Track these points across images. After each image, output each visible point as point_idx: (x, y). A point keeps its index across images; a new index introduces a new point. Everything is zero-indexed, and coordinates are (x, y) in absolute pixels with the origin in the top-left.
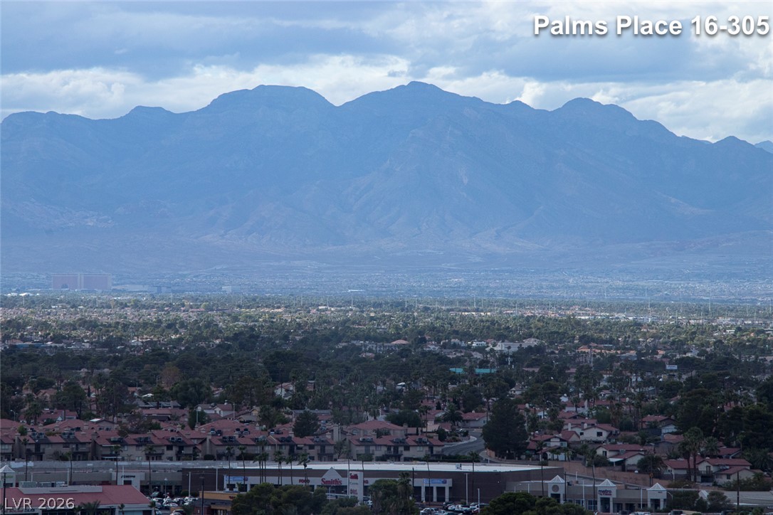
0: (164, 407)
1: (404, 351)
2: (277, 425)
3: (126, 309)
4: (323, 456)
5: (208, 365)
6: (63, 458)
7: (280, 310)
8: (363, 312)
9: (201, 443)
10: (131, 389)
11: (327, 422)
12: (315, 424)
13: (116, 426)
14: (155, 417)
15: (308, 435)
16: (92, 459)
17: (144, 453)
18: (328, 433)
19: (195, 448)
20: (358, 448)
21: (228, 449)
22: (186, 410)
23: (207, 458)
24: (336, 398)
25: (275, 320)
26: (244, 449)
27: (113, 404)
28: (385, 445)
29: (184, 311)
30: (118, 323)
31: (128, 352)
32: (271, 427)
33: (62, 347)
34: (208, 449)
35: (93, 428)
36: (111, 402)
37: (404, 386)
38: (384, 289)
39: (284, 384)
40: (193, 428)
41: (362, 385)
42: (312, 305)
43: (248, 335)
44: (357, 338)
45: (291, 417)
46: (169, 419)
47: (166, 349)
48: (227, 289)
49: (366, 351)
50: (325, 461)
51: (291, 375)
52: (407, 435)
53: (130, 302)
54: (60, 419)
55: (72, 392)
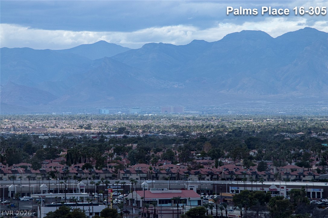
0: (205, 159)
1: (303, 137)
2: (251, 167)
3: (190, 120)
4: (270, 179)
5: (223, 142)
6: (166, 179)
7: (251, 121)
8: (285, 121)
9: (220, 174)
10: (192, 152)
11: (271, 166)
12: (266, 166)
13: (186, 167)
14: (202, 163)
15: (263, 171)
16: (178, 180)
17: (198, 177)
18: (272, 170)
19: (218, 176)
20: (284, 176)
21: (231, 176)
22: (214, 161)
23: (223, 179)
24: (275, 156)
25: (249, 125)
26: (237, 176)
27: (185, 158)
28: (295, 175)
29: (213, 121)
30: (187, 126)
31: (191, 138)
32: (248, 167)
33: (165, 136)
34: (223, 176)
35: (177, 168)
36: (184, 157)
37: (302, 151)
38: (294, 112)
39: (253, 150)
40: (217, 168)
41: (285, 151)
42: (264, 118)
43: (238, 131)
44: (283, 132)
45: (256, 163)
46: (207, 164)
47: (206, 136)
48: (230, 112)
49: (286, 137)
50: (270, 181)
51: (256, 147)
52: (304, 171)
53: (191, 118)
54: (165, 164)
55: (169, 153)
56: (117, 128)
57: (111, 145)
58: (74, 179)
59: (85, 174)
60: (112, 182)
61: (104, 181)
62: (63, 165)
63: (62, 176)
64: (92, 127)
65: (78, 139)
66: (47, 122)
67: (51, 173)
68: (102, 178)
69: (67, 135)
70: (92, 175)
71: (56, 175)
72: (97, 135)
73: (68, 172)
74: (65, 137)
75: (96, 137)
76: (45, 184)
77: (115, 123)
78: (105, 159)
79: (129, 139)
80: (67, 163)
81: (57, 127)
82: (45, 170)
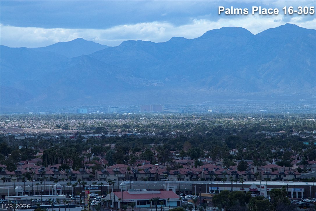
0: (185, 159)
1: (284, 136)
2: (231, 166)
3: (170, 119)
4: (250, 179)
5: (202, 142)
6: (145, 180)
7: (232, 119)
8: (266, 119)
9: (200, 174)
10: (171, 152)
11: (251, 165)
12: (246, 166)
13: (166, 167)
14: (181, 163)
15: (244, 170)
16: (156, 180)
17: (177, 178)
18: (252, 170)
19: (197, 176)
20: (264, 176)
21: (211, 176)
22: (194, 160)
23: (202, 180)
24: (255, 155)
25: (230, 123)
26: (217, 176)
27: (164, 158)
28: (276, 175)
29: (193, 120)
30: (166, 125)
31: (171, 137)
32: (228, 167)
33: (144, 135)
34: (202, 176)
35: (156, 168)
36: (164, 157)
37: (283, 150)
38: (275, 110)
39: (234, 149)
40: (196, 167)
41: (266, 150)
42: (245, 117)
43: (219, 130)
44: (264, 130)
45: (236, 163)
46: (187, 164)
47: (186, 135)
48: (210, 111)
49: (267, 136)
50: (251, 181)
51: (236, 145)
52: (285, 170)
53: (171, 117)
54: (143, 164)
55: (148, 153)
56: (95, 127)
57: (89, 145)
58: (50, 181)
59: (62, 175)
60: (89, 183)
61: (81, 182)
62: (39, 166)
63: (38, 177)
64: (70, 126)
65: (55, 139)
66: (24, 121)
67: (26, 174)
68: (79, 179)
69: (43, 135)
70: (68, 177)
71: (31, 176)
72: (75, 135)
73: (44, 173)
74: (42, 137)
75: (73, 137)
76: (20, 185)
77: (94, 123)
78: (82, 159)
79: (107, 139)
80: (43, 164)
81: (34, 127)
82: (20, 171)
